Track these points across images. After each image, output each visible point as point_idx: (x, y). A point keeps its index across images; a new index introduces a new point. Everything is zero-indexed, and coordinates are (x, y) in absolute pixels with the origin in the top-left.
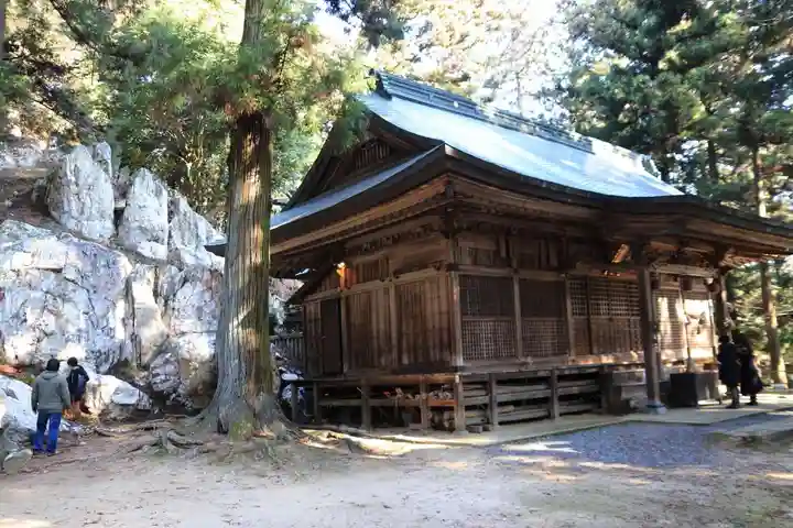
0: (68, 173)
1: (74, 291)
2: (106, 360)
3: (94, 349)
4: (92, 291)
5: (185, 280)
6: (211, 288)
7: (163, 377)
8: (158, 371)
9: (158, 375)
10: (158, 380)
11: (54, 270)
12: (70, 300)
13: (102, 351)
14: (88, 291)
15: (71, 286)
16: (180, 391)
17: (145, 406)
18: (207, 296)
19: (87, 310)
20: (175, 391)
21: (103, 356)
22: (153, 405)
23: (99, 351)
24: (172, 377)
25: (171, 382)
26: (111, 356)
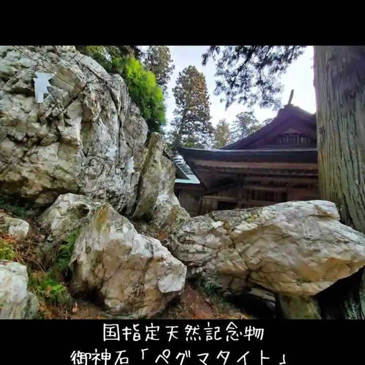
1: (113, 113)
3: (110, 188)
4: (122, 128)
6: (170, 173)
7: (199, 248)
9: (194, 243)
11: (97, 76)
13: (117, 193)
18: (168, 176)
23: (114, 192)
24: (210, 250)
25: (207, 255)
26: (121, 201)
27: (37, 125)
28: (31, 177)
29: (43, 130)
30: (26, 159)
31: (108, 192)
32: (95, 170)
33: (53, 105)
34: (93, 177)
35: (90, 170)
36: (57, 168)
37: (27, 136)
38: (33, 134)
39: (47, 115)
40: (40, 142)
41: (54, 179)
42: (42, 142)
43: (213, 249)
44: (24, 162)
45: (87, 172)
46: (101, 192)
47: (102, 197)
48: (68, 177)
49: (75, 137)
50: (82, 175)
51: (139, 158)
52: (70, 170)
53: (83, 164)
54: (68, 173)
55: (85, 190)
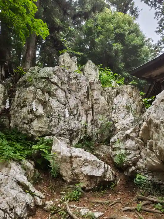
0: (61, 62)
1: (56, 90)
2: (77, 136)
3: (69, 128)
4: (67, 92)
5: (117, 93)
6: (132, 96)
8: (118, 145)
9: (119, 148)
10: (118, 152)
11: (45, 78)
12: (54, 96)
13: (74, 129)
14: (65, 92)
15: (55, 87)
16: (140, 164)
17: (110, 178)
18: (131, 100)
19: (64, 103)
20: (134, 164)
21: (75, 134)
22: (115, 176)
23: (72, 130)
24: (132, 152)
25: (131, 156)
26: (80, 133)
27: (29, 116)
28: (34, 134)
29: (31, 116)
30: (30, 128)
31: (68, 130)
32: (55, 122)
33: (30, 106)
34: (55, 126)
35: (52, 123)
36: (40, 127)
37: (28, 121)
38: (29, 119)
39: (29, 111)
40: (32, 121)
41: (40, 132)
42: (32, 120)
43: (134, 150)
44: (30, 129)
45: (51, 125)
46: (62, 132)
47: (64, 134)
48: (44, 129)
49: (40, 113)
50: (49, 127)
51: (87, 102)
52: (44, 127)
53: (48, 122)
54: (44, 128)
55: (54, 133)
